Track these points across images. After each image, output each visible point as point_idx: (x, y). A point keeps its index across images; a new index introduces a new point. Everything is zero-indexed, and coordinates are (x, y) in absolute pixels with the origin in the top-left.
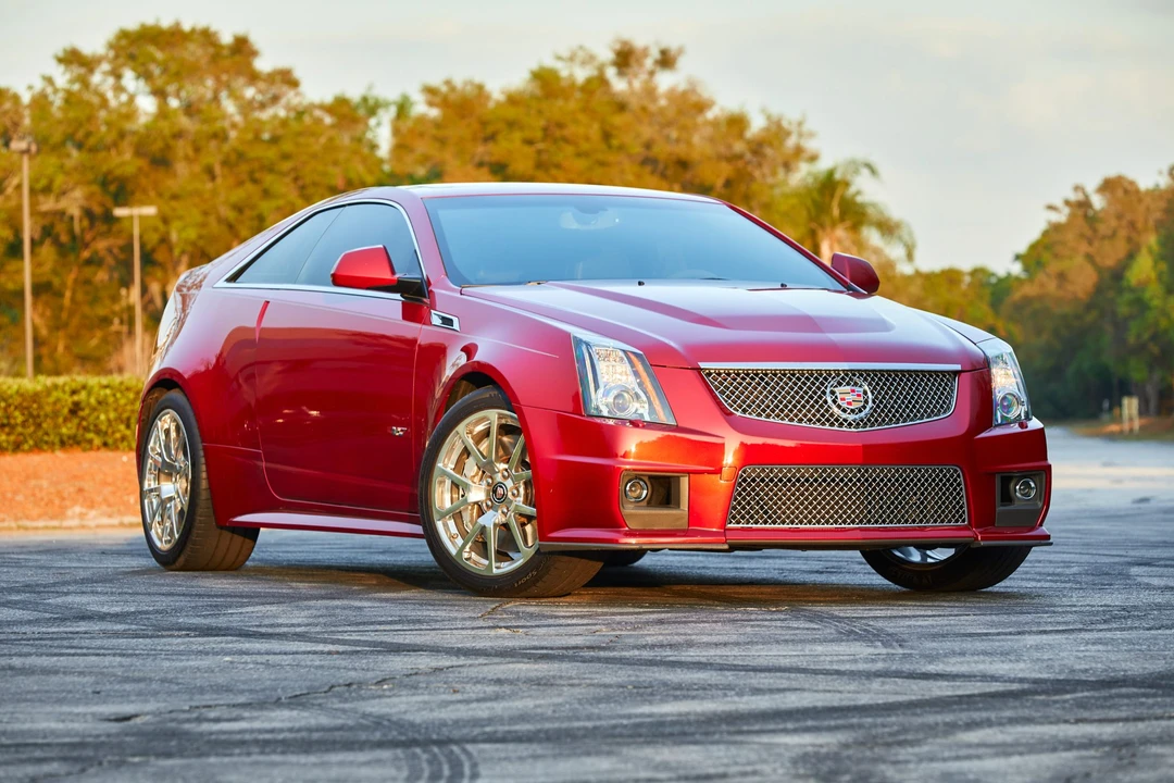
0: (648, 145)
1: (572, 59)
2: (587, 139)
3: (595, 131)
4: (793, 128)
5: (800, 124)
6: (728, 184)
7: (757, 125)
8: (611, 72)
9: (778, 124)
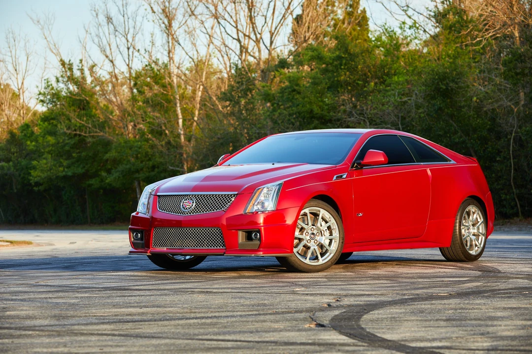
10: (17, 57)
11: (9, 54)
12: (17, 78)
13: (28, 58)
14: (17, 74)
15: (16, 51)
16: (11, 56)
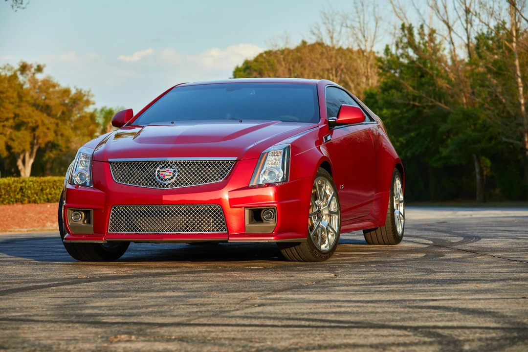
0: (35, 100)
1: (4, 68)
2: (13, 97)
3: (15, 95)
4: (86, 93)
5: (89, 92)
6: (63, 113)
7: (73, 91)
8: (18, 73)
9: (80, 92)
10: (365, 22)
11: (357, 20)
12: (365, 45)
13: (377, 23)
14: (366, 41)
15: (364, 15)
16: (360, 22)
